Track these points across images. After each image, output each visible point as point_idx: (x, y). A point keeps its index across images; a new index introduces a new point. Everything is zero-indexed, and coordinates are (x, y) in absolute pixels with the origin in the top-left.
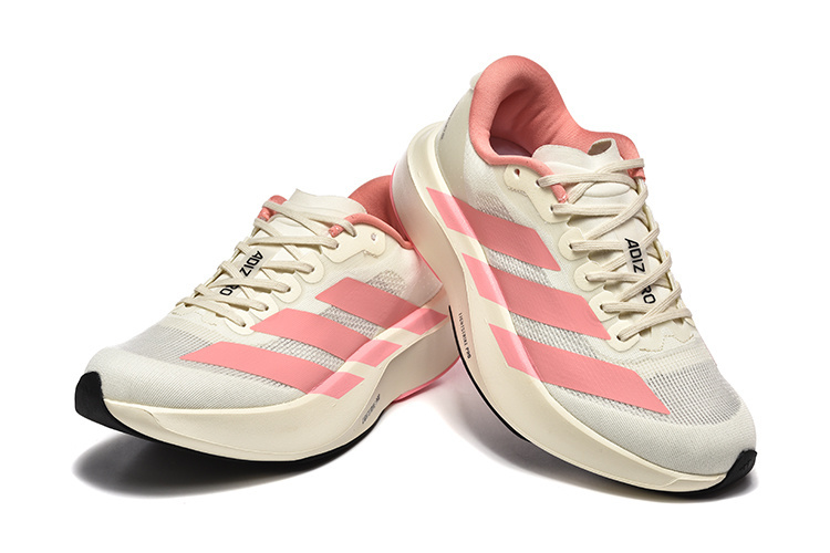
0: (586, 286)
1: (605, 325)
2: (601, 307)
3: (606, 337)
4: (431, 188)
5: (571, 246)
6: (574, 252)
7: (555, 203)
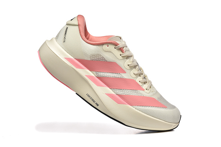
0: (134, 76)
1: (142, 86)
2: (140, 82)
3: (143, 90)
4: (66, 57)
5: (128, 65)
6: (130, 67)
7: (122, 53)
